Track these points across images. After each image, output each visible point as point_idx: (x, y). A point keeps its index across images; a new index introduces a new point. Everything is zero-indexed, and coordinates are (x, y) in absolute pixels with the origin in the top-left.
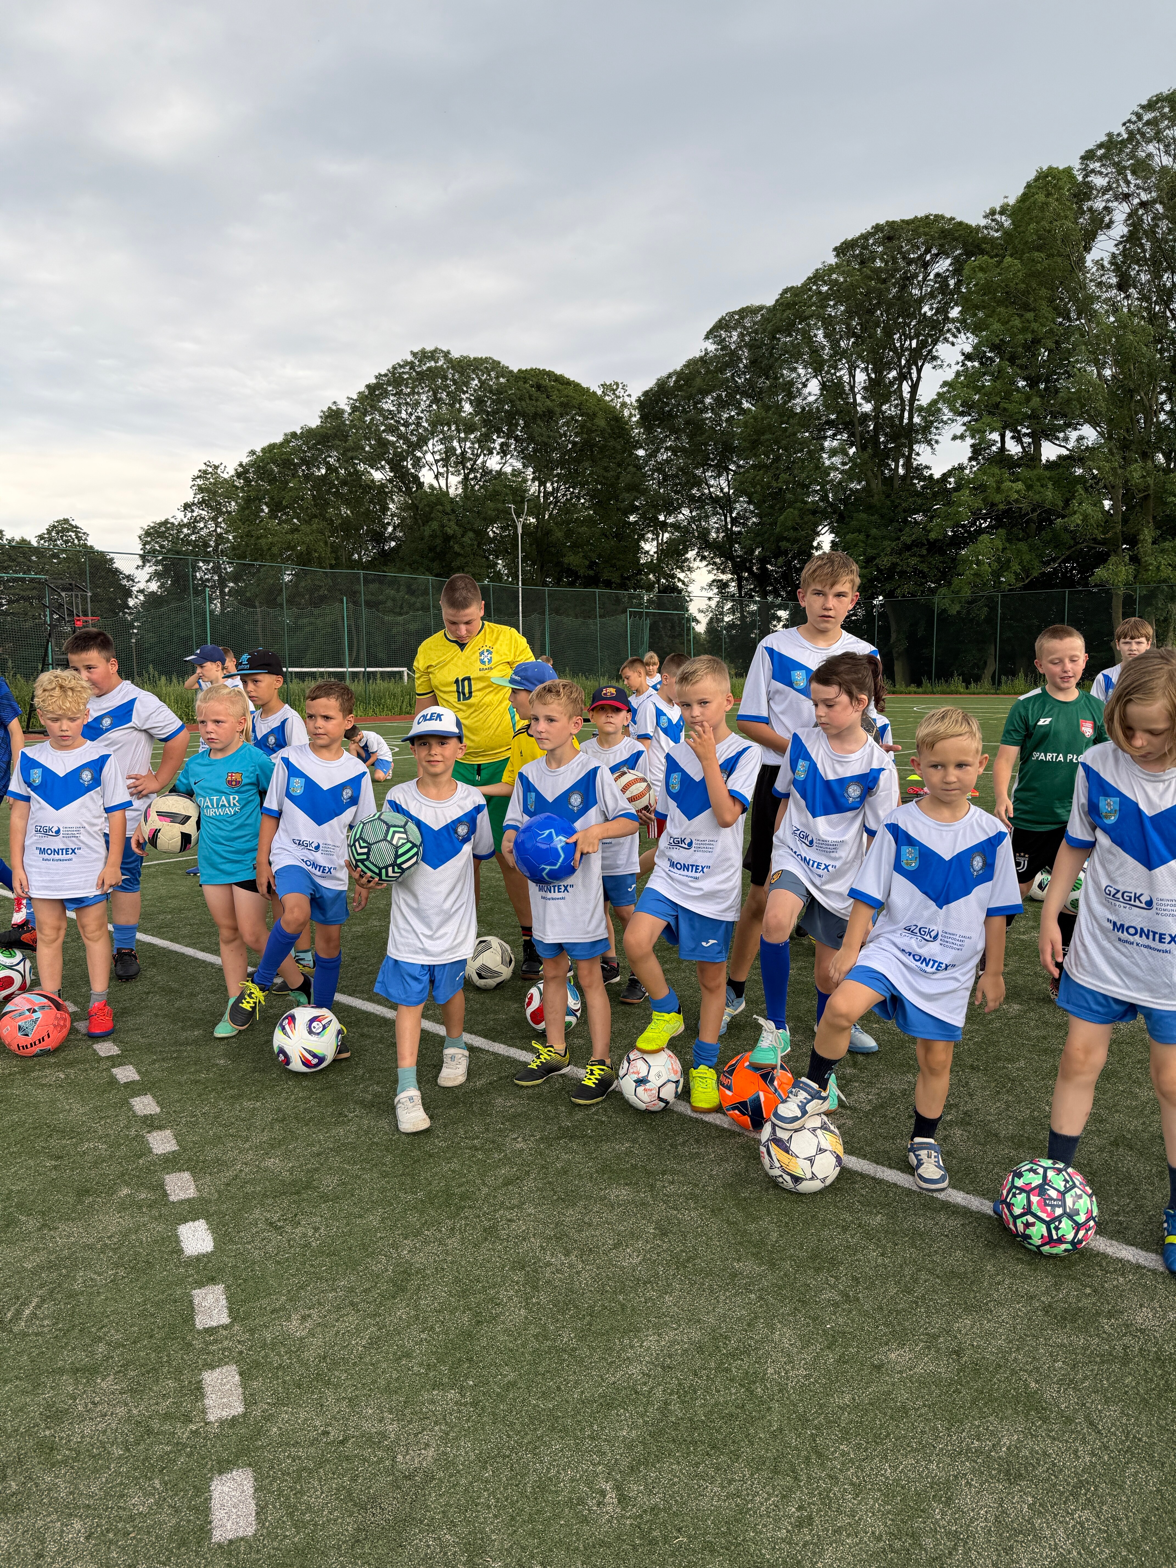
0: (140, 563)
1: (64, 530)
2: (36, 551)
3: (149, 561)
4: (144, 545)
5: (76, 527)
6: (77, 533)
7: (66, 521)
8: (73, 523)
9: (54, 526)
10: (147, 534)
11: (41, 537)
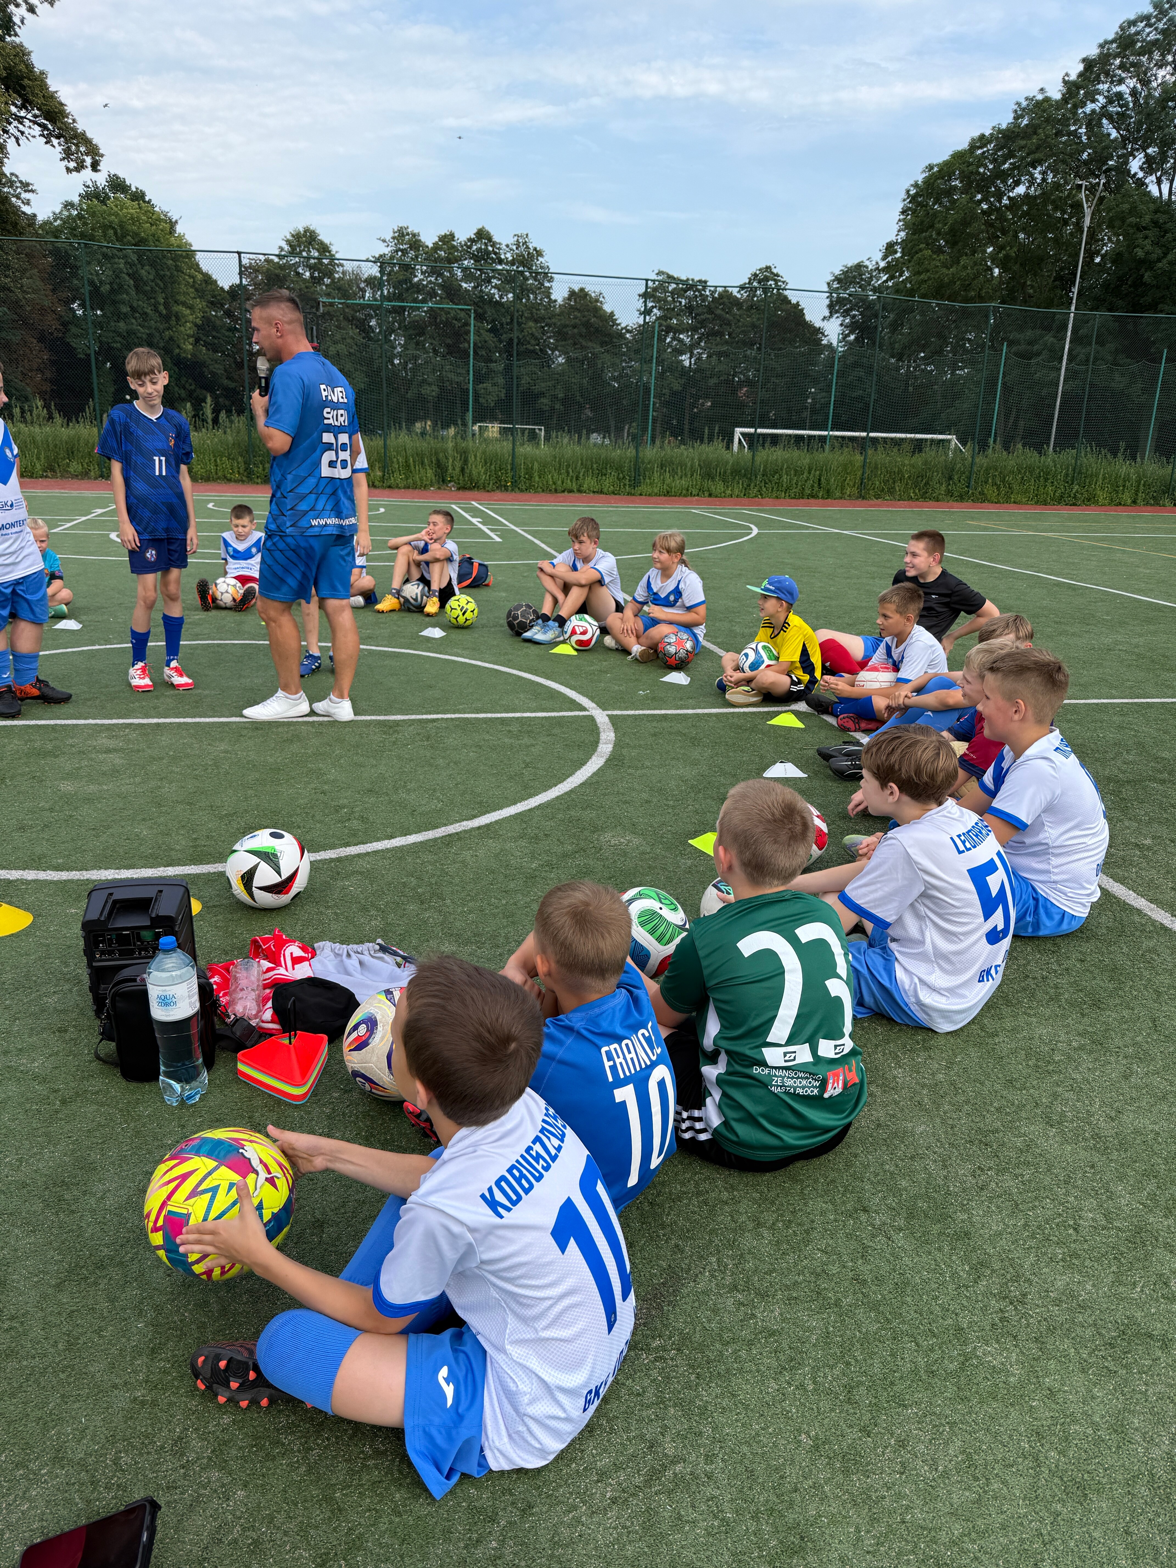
0: (827, 314)
1: (767, 279)
2: (736, 302)
3: (837, 312)
4: (831, 293)
5: (778, 275)
6: (776, 281)
7: (768, 268)
8: (775, 271)
9: (755, 275)
10: (837, 279)
11: (742, 287)
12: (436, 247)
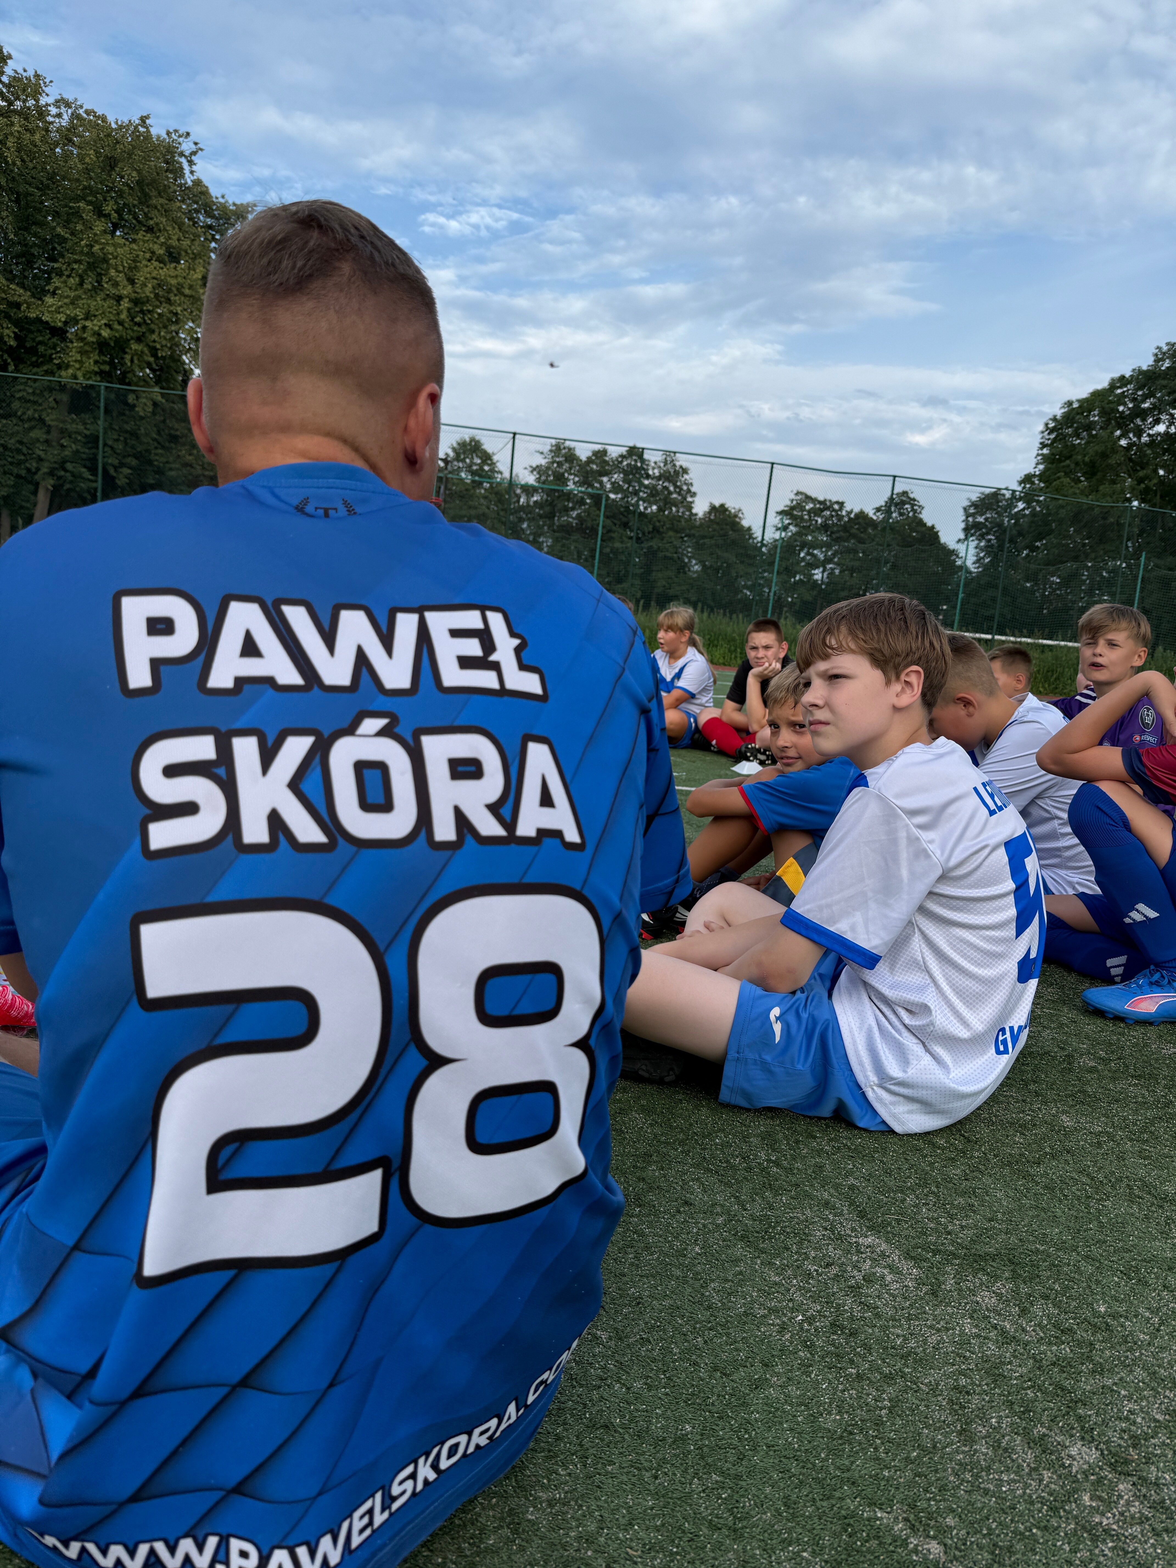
0: (962, 537)
2: (871, 523)
3: (972, 535)
4: (967, 517)
5: (914, 500)
6: (913, 505)
7: (905, 493)
9: (892, 499)
10: (974, 505)
12: (589, 461)
